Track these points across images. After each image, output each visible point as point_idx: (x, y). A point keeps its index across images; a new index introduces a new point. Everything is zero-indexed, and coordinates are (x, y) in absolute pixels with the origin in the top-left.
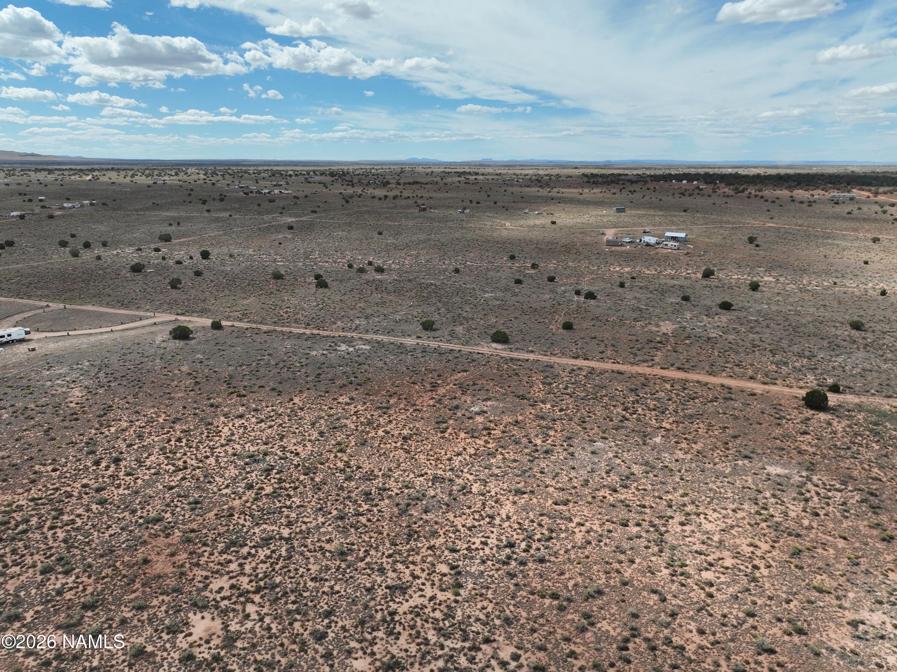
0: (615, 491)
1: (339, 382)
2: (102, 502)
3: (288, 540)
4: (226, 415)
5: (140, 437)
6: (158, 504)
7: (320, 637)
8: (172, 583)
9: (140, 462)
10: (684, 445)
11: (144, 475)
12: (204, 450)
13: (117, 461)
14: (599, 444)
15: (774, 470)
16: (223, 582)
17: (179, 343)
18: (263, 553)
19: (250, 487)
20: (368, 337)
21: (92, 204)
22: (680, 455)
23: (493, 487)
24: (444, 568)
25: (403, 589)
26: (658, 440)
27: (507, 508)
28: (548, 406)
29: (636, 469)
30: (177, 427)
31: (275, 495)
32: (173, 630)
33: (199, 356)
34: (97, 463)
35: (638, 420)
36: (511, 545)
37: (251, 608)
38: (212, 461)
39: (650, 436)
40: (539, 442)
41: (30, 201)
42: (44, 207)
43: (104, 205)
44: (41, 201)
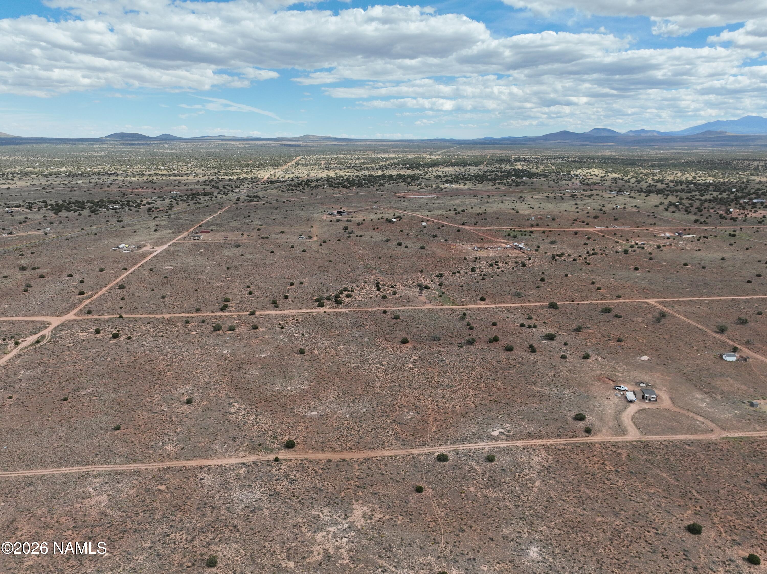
10: (340, 416)
14: (365, 410)
15: (314, 413)
22: (341, 412)
26: (348, 416)
28: (388, 421)
29: (352, 405)
35: (356, 423)
39: (351, 417)
40: (383, 407)
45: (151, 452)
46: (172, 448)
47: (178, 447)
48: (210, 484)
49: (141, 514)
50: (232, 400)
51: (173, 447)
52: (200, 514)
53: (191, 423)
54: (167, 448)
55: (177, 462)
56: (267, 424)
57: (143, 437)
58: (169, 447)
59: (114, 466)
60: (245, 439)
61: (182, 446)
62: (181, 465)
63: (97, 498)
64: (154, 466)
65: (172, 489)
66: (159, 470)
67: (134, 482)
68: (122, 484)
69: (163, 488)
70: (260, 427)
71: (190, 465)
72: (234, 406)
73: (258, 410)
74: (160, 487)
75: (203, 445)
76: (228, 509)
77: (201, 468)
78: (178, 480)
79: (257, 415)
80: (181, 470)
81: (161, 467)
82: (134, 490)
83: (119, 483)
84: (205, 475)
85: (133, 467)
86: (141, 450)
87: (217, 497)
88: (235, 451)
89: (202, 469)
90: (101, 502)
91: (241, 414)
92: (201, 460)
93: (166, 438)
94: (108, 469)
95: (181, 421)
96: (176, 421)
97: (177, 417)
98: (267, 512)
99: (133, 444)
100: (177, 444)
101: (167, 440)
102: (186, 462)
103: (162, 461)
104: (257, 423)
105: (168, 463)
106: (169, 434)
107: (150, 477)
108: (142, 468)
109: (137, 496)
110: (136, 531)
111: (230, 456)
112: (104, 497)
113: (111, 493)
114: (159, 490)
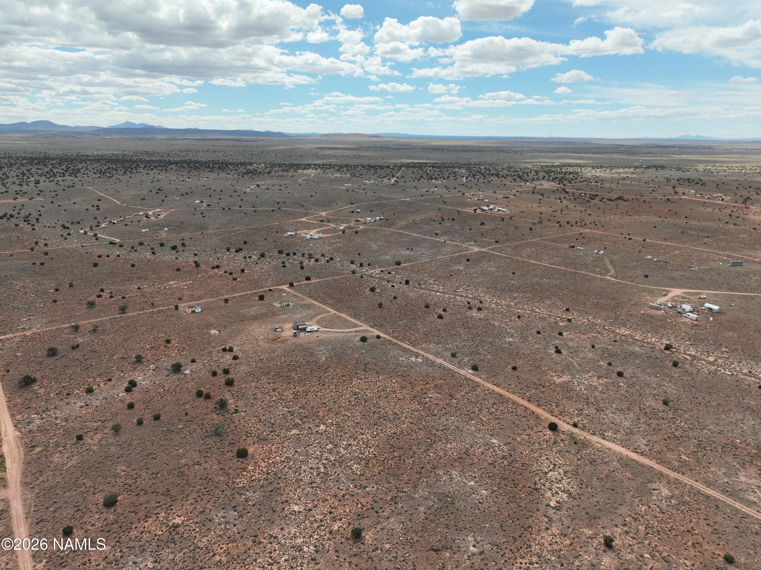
0: (438, 431)
1: (398, 374)
2: (316, 395)
3: (349, 417)
4: (357, 378)
5: (332, 379)
6: (327, 400)
7: (341, 436)
8: (321, 418)
9: (329, 387)
11: (328, 391)
12: (345, 388)
13: (324, 385)
16: (330, 421)
17: (361, 343)
18: (342, 418)
19: (349, 401)
20: (426, 355)
21: (381, 219)
23: (407, 420)
24: (375, 433)
25: (363, 434)
27: (405, 426)
30: (343, 378)
31: (353, 405)
32: (317, 426)
33: (364, 351)
34: (319, 384)
36: (395, 434)
37: (332, 427)
38: (345, 391)
41: (353, 212)
42: (357, 221)
43: (387, 220)
44: (358, 212)
45: (687, 498)
46: (662, 489)
47: (654, 486)
48: (642, 439)
49: (709, 449)
50: (551, 512)
51: (660, 489)
52: (661, 427)
53: (624, 510)
54: (667, 492)
55: (662, 470)
56: (547, 459)
57: (692, 525)
58: (665, 492)
59: (734, 505)
60: (583, 456)
61: (650, 486)
62: (659, 466)
63: (750, 482)
64: (686, 480)
65: (677, 452)
66: (683, 474)
67: (711, 476)
68: (725, 480)
69: (683, 457)
70: (557, 460)
71: (651, 462)
72: (558, 502)
73: (537, 479)
74: (687, 459)
75: (627, 474)
76: (639, 419)
77: (642, 454)
78: (668, 456)
79: (546, 473)
80: (662, 462)
81: (681, 476)
82: (712, 469)
83: (727, 482)
84: (643, 446)
85: (710, 492)
86: (698, 507)
87: (642, 429)
88: (601, 451)
89: (641, 453)
90: (746, 477)
91: (560, 486)
92: (639, 460)
93: (664, 505)
94: (740, 505)
95: (635, 520)
96: (642, 524)
97: (638, 530)
98: (614, 406)
99: (708, 522)
100: (654, 490)
101: (664, 501)
102: (654, 466)
103: (678, 480)
104: (555, 465)
105: (672, 475)
106: (658, 510)
107: (694, 472)
108: (701, 485)
109: (710, 463)
110: (714, 442)
111: (609, 449)
112: (743, 478)
113: (736, 479)
114: (688, 457)
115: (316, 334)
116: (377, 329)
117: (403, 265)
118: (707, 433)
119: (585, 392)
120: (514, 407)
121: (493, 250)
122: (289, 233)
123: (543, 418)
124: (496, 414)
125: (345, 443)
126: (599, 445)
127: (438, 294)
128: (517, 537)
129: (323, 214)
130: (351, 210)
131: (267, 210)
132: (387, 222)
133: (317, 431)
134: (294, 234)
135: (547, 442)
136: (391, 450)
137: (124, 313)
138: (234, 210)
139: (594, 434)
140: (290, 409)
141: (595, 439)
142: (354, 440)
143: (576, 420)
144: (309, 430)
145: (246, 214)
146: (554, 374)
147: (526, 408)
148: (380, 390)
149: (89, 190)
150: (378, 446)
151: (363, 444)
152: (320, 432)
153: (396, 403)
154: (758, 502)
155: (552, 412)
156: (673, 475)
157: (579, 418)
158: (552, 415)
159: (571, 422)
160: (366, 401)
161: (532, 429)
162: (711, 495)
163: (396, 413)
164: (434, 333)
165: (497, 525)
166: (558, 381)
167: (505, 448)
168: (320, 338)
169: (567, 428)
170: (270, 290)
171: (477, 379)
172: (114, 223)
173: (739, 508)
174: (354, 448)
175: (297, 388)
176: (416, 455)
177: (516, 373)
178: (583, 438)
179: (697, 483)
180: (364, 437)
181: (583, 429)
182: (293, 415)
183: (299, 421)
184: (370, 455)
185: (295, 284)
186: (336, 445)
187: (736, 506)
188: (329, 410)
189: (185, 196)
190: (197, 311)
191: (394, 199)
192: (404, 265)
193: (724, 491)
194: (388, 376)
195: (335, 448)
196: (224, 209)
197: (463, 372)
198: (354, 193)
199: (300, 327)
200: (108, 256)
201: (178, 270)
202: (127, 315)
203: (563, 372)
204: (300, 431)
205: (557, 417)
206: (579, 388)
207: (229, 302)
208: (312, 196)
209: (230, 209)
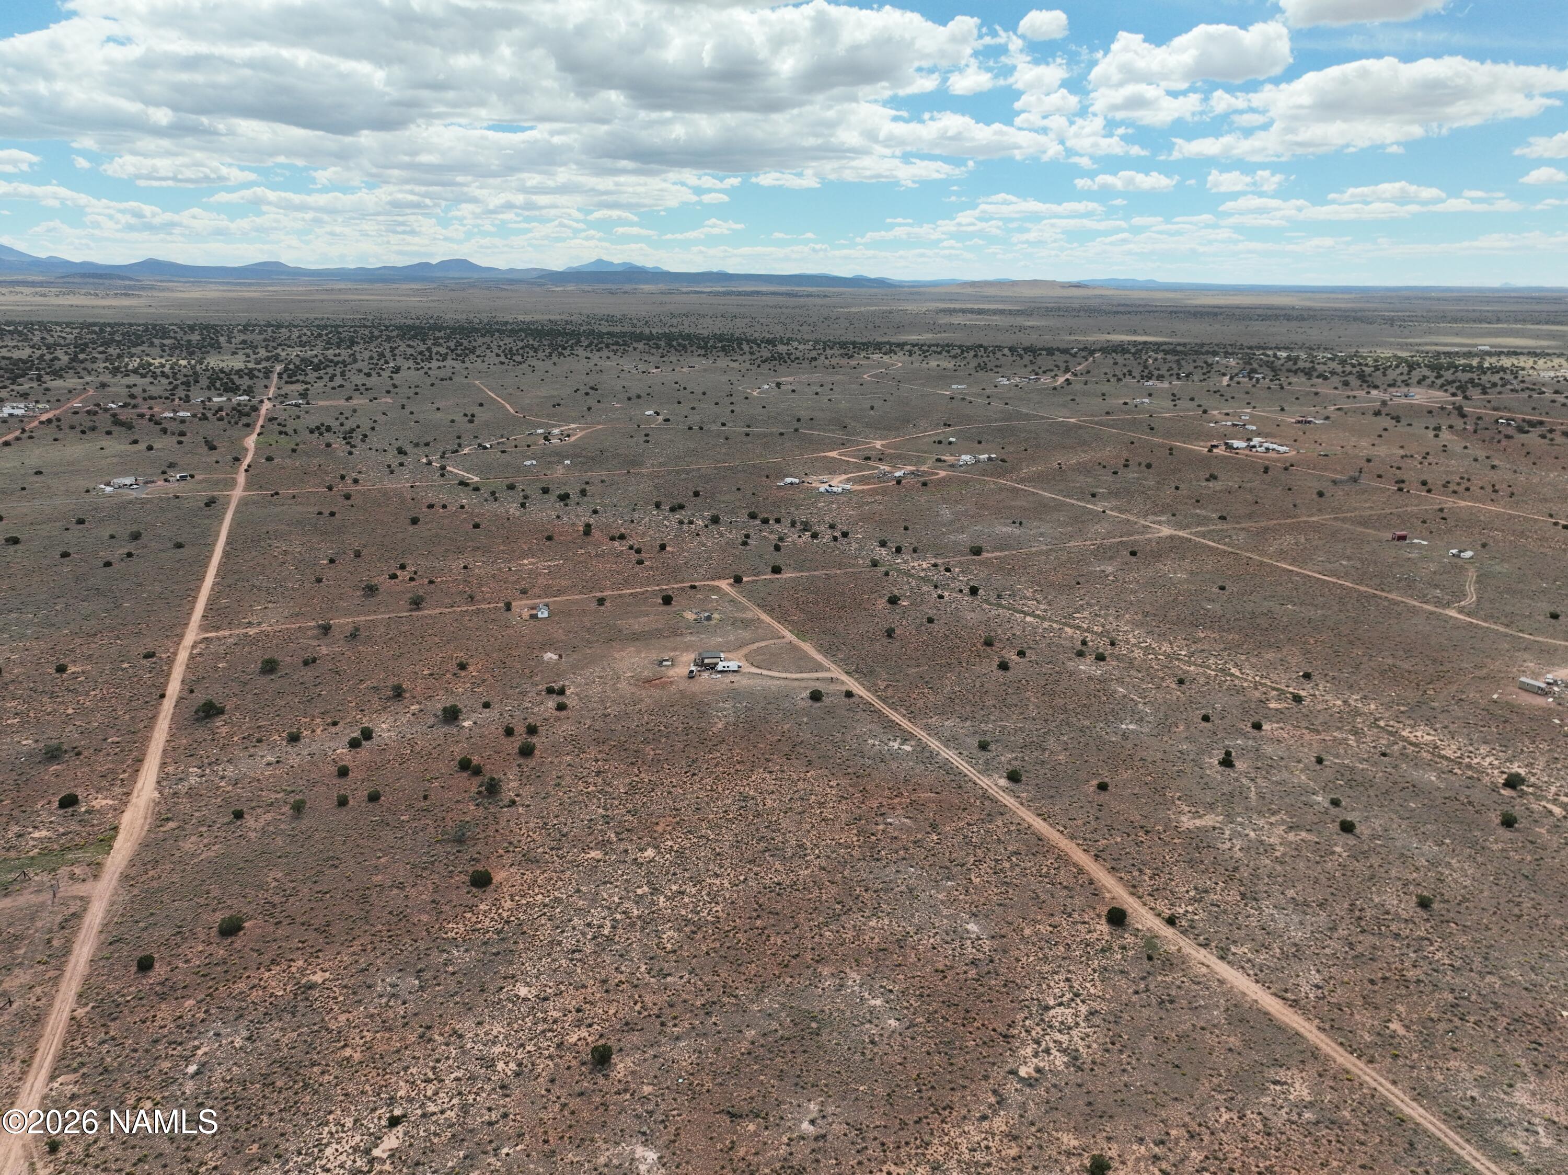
0: (866, 891)
1: (849, 770)
2: (669, 793)
3: (708, 840)
4: (765, 769)
5: (716, 766)
6: (686, 803)
7: (674, 874)
8: (656, 835)
9: (701, 779)
11: (696, 787)
12: (732, 785)
13: (694, 775)
16: (670, 843)
17: (808, 703)
18: (694, 840)
19: (726, 812)
20: (926, 739)
23: (817, 862)
24: (742, 878)
25: (717, 875)
27: (807, 872)
30: (737, 766)
31: (728, 820)
32: (640, 850)
33: (805, 720)
34: (686, 773)
36: (779, 884)
37: (668, 856)
38: (727, 792)
41: (940, 442)
42: (939, 460)
43: (1003, 461)
44: (950, 443)
45: (1346, 1114)
46: (1297, 1085)
47: (1282, 1075)
48: (1313, 972)
49: (1473, 1018)
50: (1012, 1085)
51: (1291, 1085)
52: (1380, 953)
53: (1178, 1112)
54: (1305, 1092)
55: (1322, 1046)
56: (1068, 980)
58: (1301, 1090)
59: (1457, 1149)
60: (1152, 987)
61: (1271, 1073)
62: (1323, 1036)
63: (1537, 1108)
64: (1369, 1075)
65: (1384, 1013)
66: (1371, 1061)
67: (1440, 1078)
68: (1469, 1093)
69: (1395, 1026)
70: (1088, 985)
71: (1306, 1024)
72: (1038, 1070)
73: (1020, 1016)
74: (1401, 1031)
75: (1232, 1039)
76: (1333, 929)
77: (1294, 1004)
78: (1357, 1017)
79: (1047, 1008)
80: (1331, 1027)
81: (1361, 1064)
82: (1452, 1064)
83: (1473, 1099)
84: (1305, 988)
85: (1415, 1111)
86: (1363, 1137)
87: (1327, 951)
88: (1199, 983)
89: (1294, 1001)
90: (1534, 1094)
91: (1064, 1038)
92: (1278, 1015)
93: (1278, 1121)
94: (1475, 1153)
95: (1193, 1136)
96: (1201, 1149)
97: (1186, 1157)
98: (1291, 893)
100: (1276, 1083)
101: (1285, 1110)
102: (1307, 1034)
103: (1348, 1072)
104: (1077, 995)
105: (1340, 1060)
106: (1259, 1126)
107: (1401, 1061)
108: (1401, 1095)
109: (1455, 1050)
110: (1497, 1006)
111: (1222, 982)
112: (1521, 1097)
113: (1502, 1096)
114: (1407, 1028)
115: (731, 677)
116: (856, 679)
117: (985, 555)
118: (1491, 985)
119: (1239, 855)
120: (1056, 865)
121: (1203, 535)
122: (789, 480)
123: (1107, 895)
124: (1009, 873)
125: (674, 888)
126: (1204, 970)
127: (1028, 619)
128: (911, 1123)
129: (878, 444)
130: (937, 439)
131: (771, 434)
132: (1000, 466)
133: (636, 859)
134: (797, 481)
135: (1087, 945)
136: (755, 914)
137: (418, 609)
138: (709, 431)
139: (1205, 946)
140: (609, 813)
141: (1202, 955)
142: (695, 886)
143: (1181, 911)
144: (623, 855)
145: (727, 439)
146: (1187, 809)
147: (1081, 871)
148: (797, 796)
149: (475, 385)
150: (733, 903)
151: (708, 894)
152: (640, 860)
153: (813, 826)
154: (1526, 1154)
155: (1134, 887)
156: (1343, 1059)
157: (1190, 909)
158: (1133, 894)
159: (1167, 913)
160: (758, 815)
161: (1070, 915)
162: (1412, 1118)
163: (801, 846)
164: (971, 697)
165: (881, 1091)
166: (1187, 822)
167: (987, 945)
168: (735, 685)
169: (1149, 924)
170: (693, 587)
171: (1009, 801)
172: (485, 448)
173: (1468, 1158)
174: (686, 900)
175: (642, 775)
176: (797, 931)
177: (1104, 797)
178: (1173, 949)
179: (1392, 1088)
180: (718, 882)
181: (1184, 932)
182: (608, 823)
183: (613, 835)
184: (709, 918)
185: (745, 579)
186: (656, 889)
187: (1462, 1153)
188: (678, 823)
189: (635, 401)
190: (540, 615)
191: (1043, 418)
192: (989, 555)
193: (1453, 1117)
194: (826, 772)
195: (652, 894)
196: (690, 428)
197: (984, 782)
198: (966, 403)
199: (706, 661)
200: (444, 507)
201: (549, 538)
202: (421, 613)
203: (1211, 807)
204: (606, 854)
205: (1140, 897)
206: (1228, 845)
207: (608, 604)
208: (872, 408)
209: (701, 428)
